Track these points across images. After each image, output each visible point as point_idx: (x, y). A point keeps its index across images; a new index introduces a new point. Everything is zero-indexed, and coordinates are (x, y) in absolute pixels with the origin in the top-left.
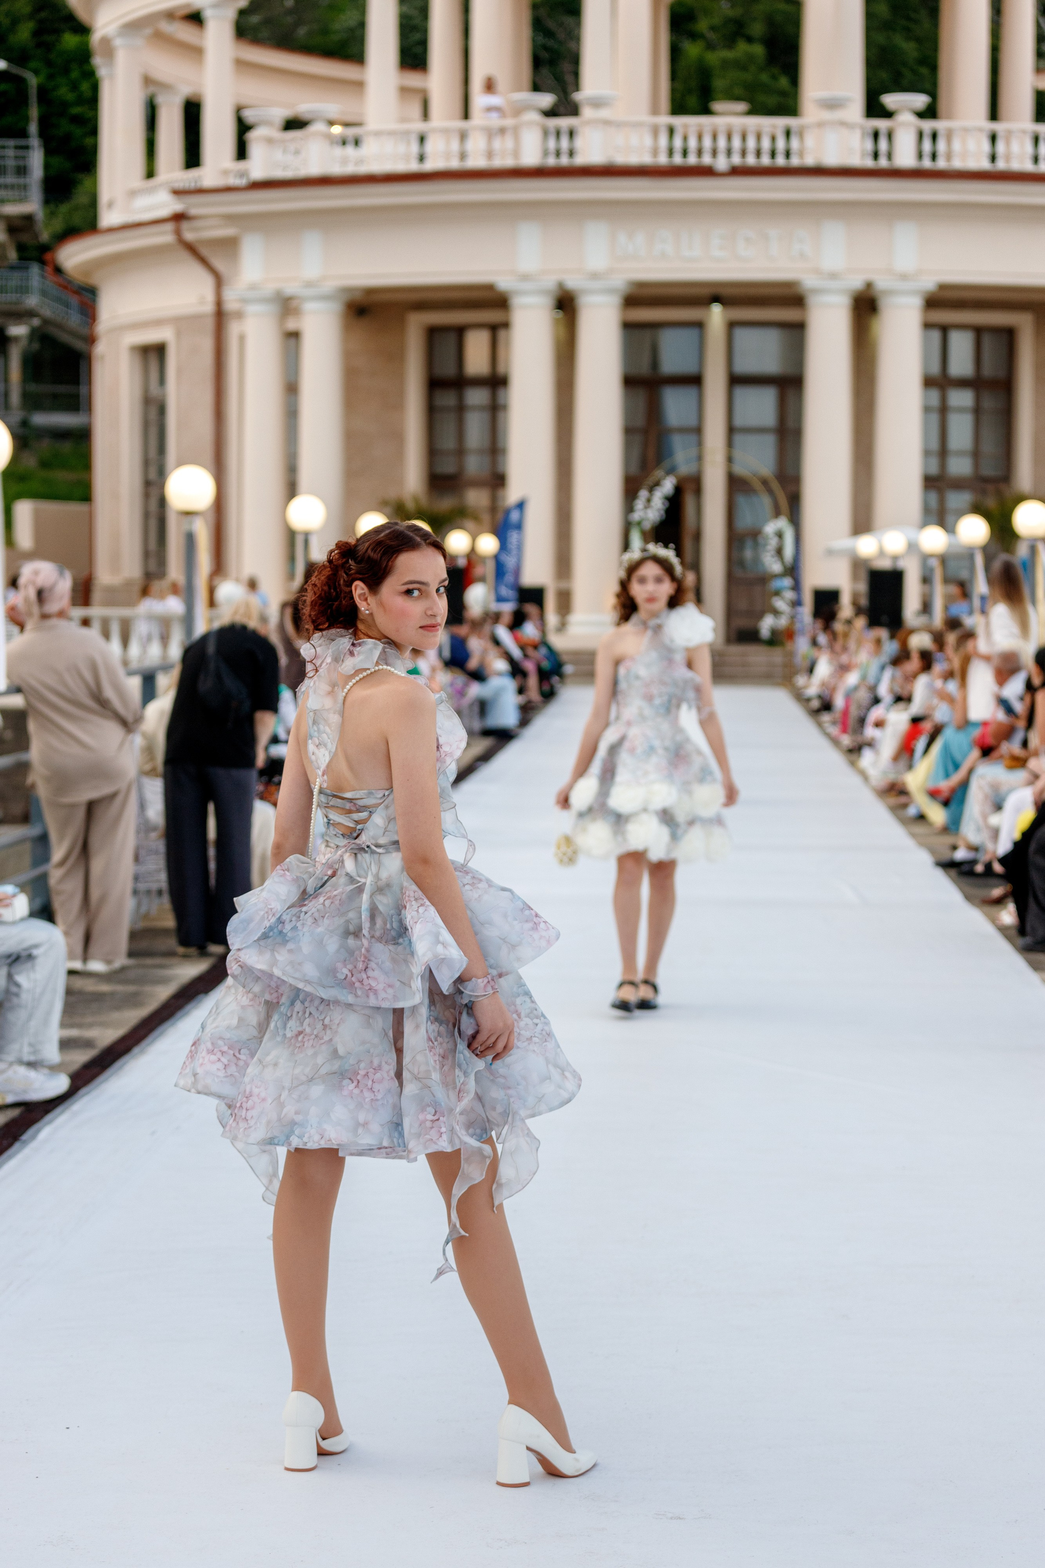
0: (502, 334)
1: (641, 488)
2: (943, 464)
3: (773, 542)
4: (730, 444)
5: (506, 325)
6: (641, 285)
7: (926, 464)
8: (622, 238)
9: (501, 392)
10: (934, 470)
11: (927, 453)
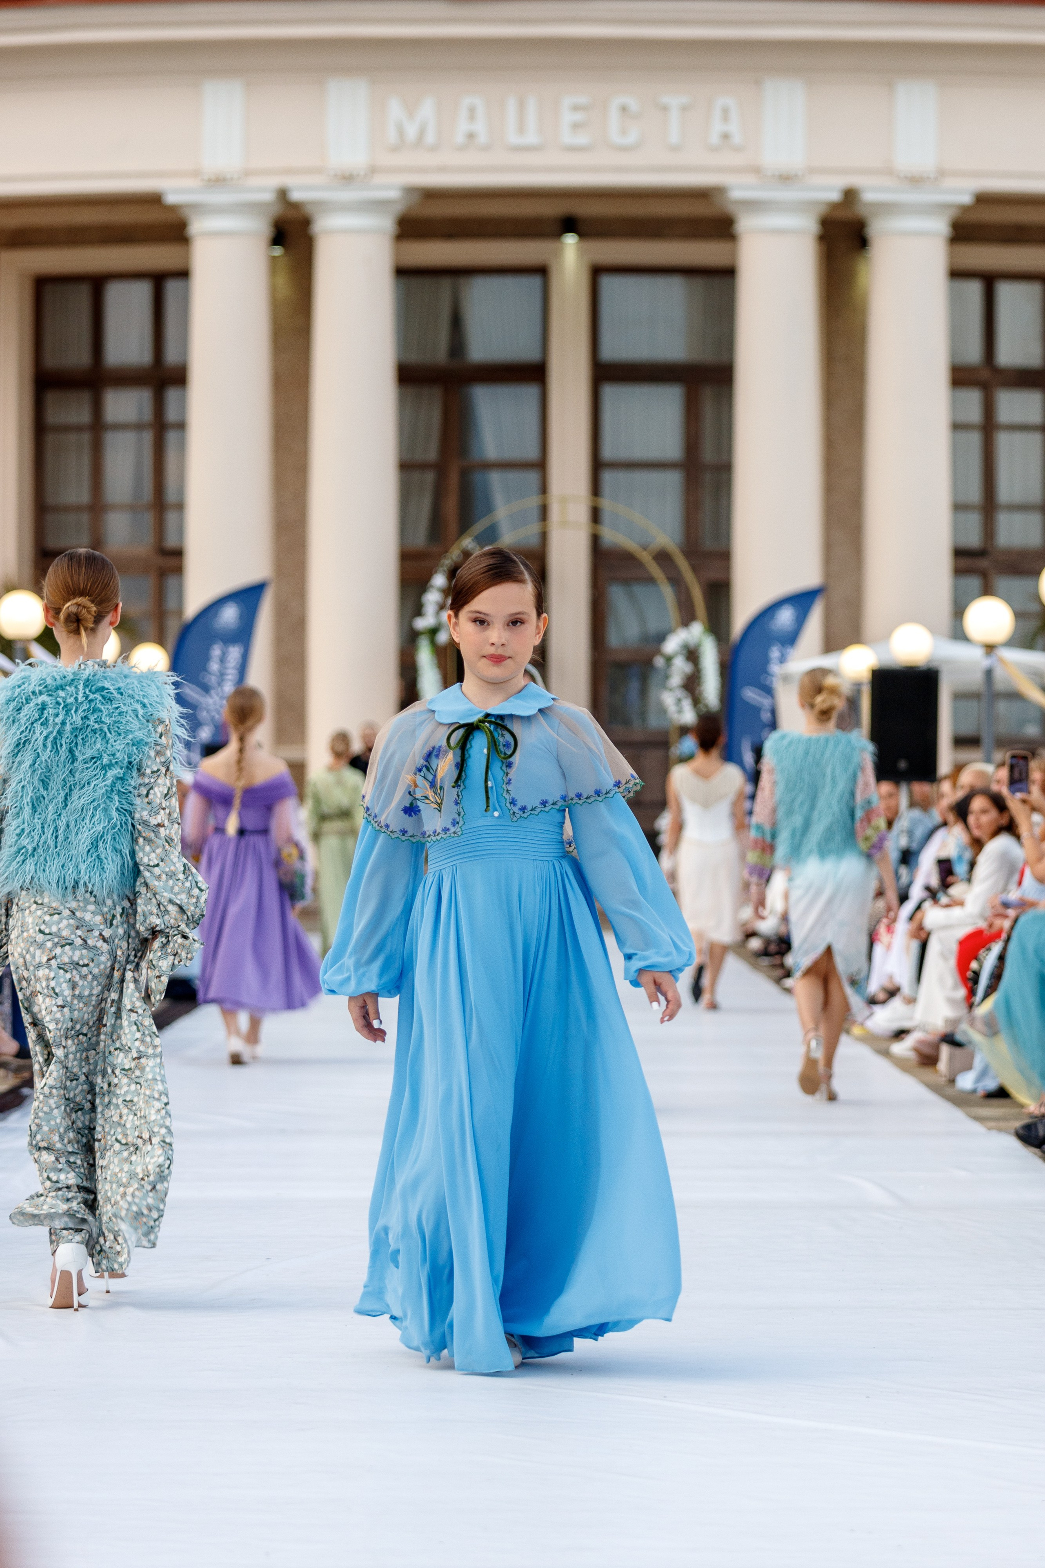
0: (172, 287)
1: (436, 572)
2: (989, 529)
3: (680, 667)
4: (596, 489)
5: (184, 274)
6: (431, 195)
7: (956, 528)
8: (395, 109)
9: (172, 395)
10: (973, 539)
11: (958, 507)
